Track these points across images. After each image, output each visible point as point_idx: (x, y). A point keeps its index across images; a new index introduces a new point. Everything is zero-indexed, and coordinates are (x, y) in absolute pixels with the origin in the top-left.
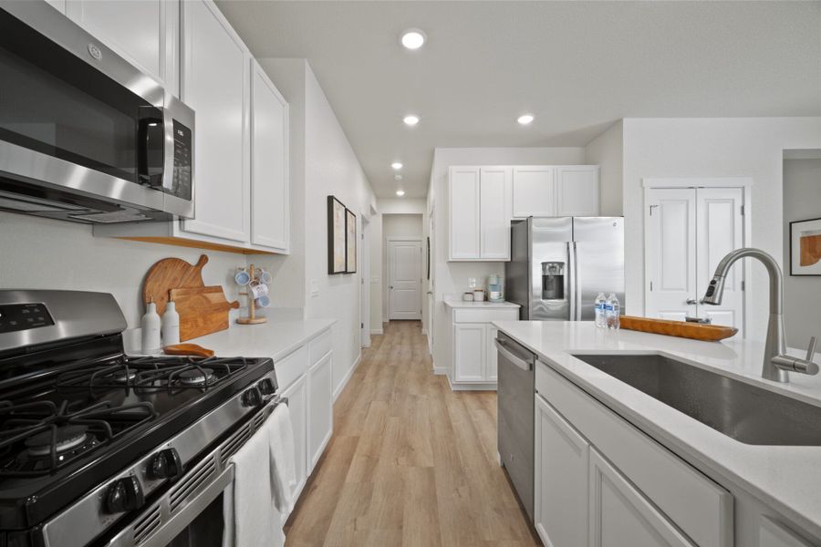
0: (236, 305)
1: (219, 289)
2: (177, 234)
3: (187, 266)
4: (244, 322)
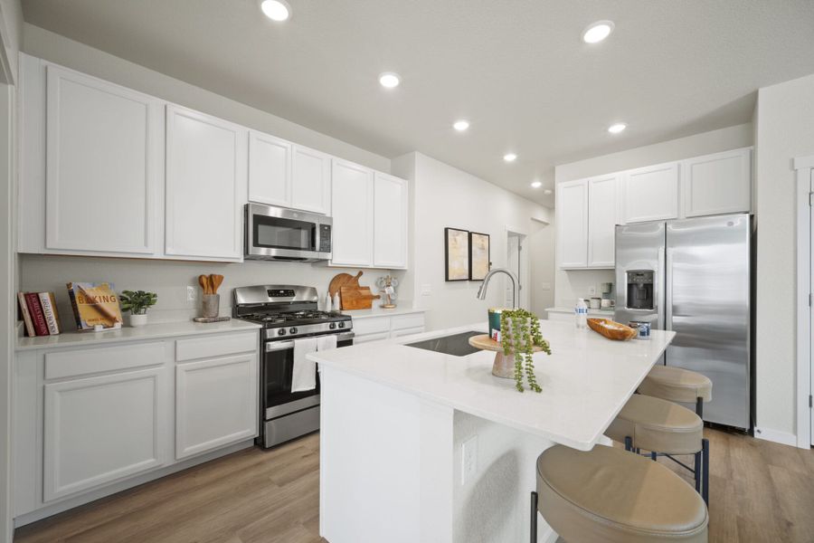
0: (378, 297)
1: (368, 288)
2: (330, 265)
3: (351, 277)
4: (383, 307)
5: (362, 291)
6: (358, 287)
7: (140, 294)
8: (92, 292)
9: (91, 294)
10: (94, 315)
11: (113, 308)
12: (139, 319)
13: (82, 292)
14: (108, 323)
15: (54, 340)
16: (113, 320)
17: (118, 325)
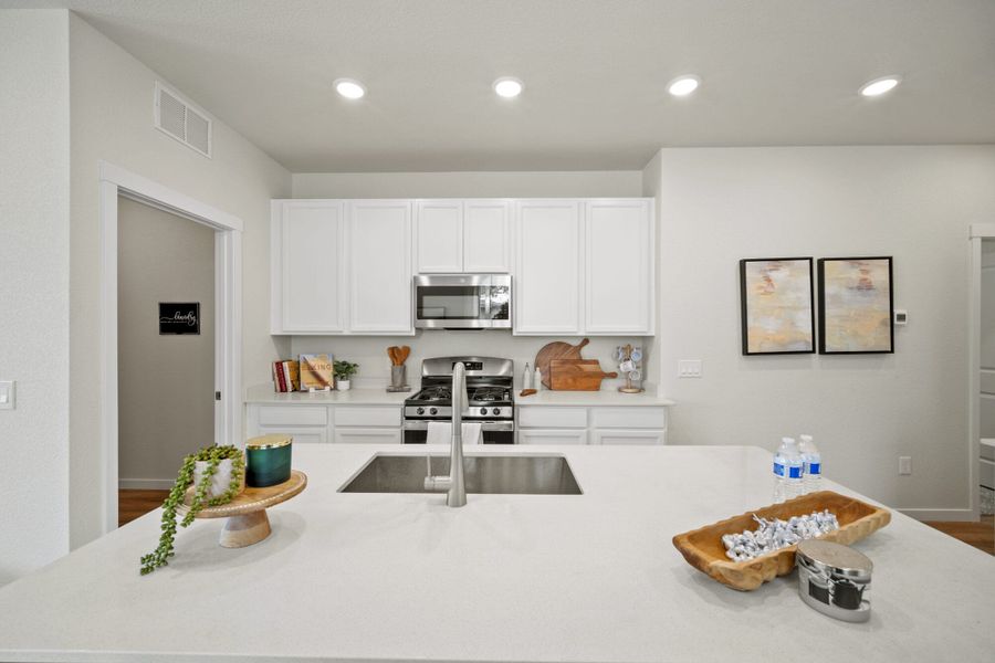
0: (613, 376)
1: (596, 362)
2: (515, 333)
3: (569, 347)
4: (620, 390)
5: (584, 366)
6: (582, 361)
7: (344, 363)
8: (313, 361)
9: (312, 363)
10: (312, 379)
11: (327, 375)
12: (343, 385)
13: (306, 361)
14: (320, 386)
15: (290, 395)
16: (325, 384)
17: (327, 388)
